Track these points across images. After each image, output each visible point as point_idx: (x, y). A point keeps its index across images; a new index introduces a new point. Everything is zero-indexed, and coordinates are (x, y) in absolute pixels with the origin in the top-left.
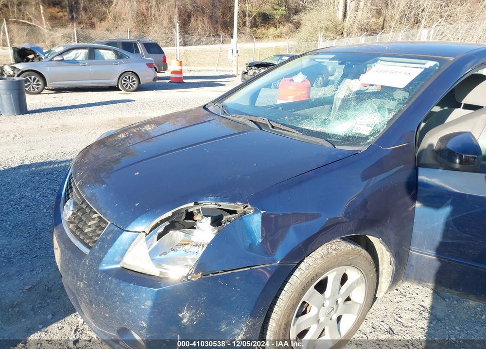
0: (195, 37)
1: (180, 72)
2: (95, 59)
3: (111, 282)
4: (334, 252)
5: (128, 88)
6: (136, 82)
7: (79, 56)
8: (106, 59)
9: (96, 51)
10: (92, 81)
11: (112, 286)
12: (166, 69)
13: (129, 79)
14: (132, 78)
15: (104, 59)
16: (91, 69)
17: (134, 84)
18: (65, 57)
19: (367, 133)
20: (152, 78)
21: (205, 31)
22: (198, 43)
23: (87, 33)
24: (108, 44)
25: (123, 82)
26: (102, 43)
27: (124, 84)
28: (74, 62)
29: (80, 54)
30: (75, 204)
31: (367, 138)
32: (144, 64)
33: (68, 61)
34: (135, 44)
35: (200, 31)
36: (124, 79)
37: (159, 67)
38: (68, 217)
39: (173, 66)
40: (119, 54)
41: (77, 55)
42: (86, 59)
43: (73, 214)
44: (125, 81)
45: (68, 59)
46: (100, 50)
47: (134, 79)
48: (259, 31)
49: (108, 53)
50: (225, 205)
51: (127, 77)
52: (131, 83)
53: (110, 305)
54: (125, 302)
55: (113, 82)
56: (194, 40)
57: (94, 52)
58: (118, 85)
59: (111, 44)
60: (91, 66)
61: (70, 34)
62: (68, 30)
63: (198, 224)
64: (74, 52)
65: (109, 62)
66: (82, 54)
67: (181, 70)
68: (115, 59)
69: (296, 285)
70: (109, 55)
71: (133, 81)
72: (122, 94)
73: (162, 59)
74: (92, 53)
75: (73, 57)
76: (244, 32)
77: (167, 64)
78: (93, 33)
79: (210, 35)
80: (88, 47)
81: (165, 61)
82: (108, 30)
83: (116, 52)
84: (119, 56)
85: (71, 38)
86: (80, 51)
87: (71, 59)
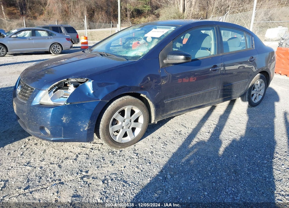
0: (97, 24)
1: (87, 43)
2: (35, 36)
3: (36, 109)
4: (125, 99)
5: (56, 52)
6: (60, 49)
7: (26, 35)
8: (42, 36)
9: (36, 31)
10: (34, 49)
11: (36, 111)
12: (78, 42)
13: (56, 48)
14: (58, 47)
15: (41, 36)
16: (33, 41)
17: (59, 50)
18: (18, 35)
19: (141, 55)
20: (70, 46)
21: (103, 20)
22: (100, 27)
23: (32, 22)
24: (44, 28)
25: (53, 49)
26: (40, 27)
27: (53, 50)
28: (23, 38)
29: (27, 33)
30: (22, 87)
31: (140, 56)
32: (65, 39)
33: (20, 38)
34: (60, 28)
35: (100, 20)
37: (74, 41)
38: (19, 92)
39: (82, 40)
40: (50, 33)
41: (25, 34)
42: (30, 36)
43: (21, 91)
44: (54, 48)
45: (20, 36)
46: (39, 31)
47: (59, 47)
48: (135, 20)
49: (43, 32)
50: (79, 80)
51: (55, 46)
53: (36, 118)
54: (41, 115)
55: (47, 49)
56: (97, 26)
57: (35, 32)
58: (50, 51)
59: (45, 28)
60: (33, 40)
61: (21, 23)
62: (20, 21)
63: (69, 88)
64: (23, 32)
65: (44, 38)
66: (28, 33)
67: (87, 42)
68: (47, 36)
69: (110, 110)
70: (44, 34)
71: (59, 48)
72: (52, 55)
73: (76, 36)
74: (34, 33)
75: (23, 35)
76: (126, 20)
77: (79, 39)
78: (35, 22)
79: (106, 23)
80: (31, 29)
81: (78, 37)
82: (44, 20)
83: (48, 32)
84: (50, 34)
85: (22, 25)
86: (26, 32)
87: (22, 36)
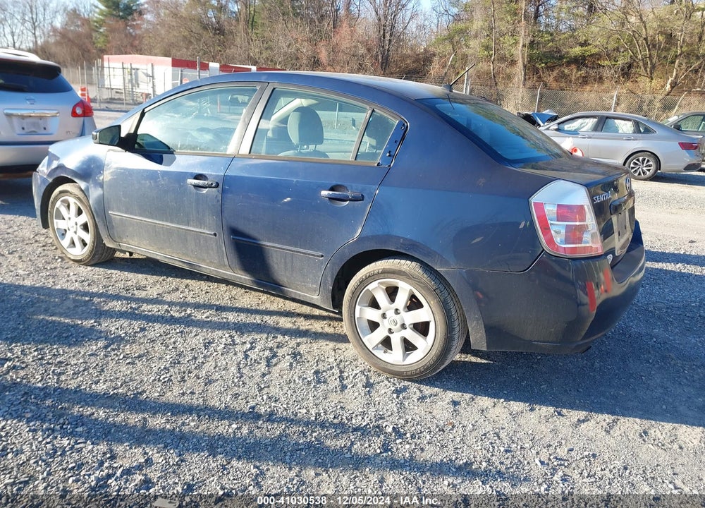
5: (636, 174)
6: (653, 169)
8: (620, 131)
9: (609, 121)
13: (643, 163)
14: (648, 161)
15: (617, 132)
17: (648, 170)
25: (632, 166)
27: (632, 168)
28: (576, 133)
29: (587, 124)
33: (568, 132)
36: (635, 161)
41: (582, 126)
42: (591, 131)
44: (635, 164)
45: (569, 129)
46: (616, 121)
47: (651, 163)
49: (625, 124)
51: (641, 158)
52: (645, 169)
57: (605, 122)
64: (580, 121)
65: (623, 136)
66: (589, 124)
70: (625, 127)
71: (648, 166)
74: (601, 124)
75: (576, 127)
80: (598, 116)
86: (587, 120)
87: (573, 129)
